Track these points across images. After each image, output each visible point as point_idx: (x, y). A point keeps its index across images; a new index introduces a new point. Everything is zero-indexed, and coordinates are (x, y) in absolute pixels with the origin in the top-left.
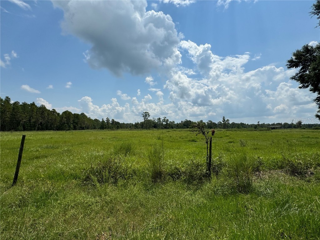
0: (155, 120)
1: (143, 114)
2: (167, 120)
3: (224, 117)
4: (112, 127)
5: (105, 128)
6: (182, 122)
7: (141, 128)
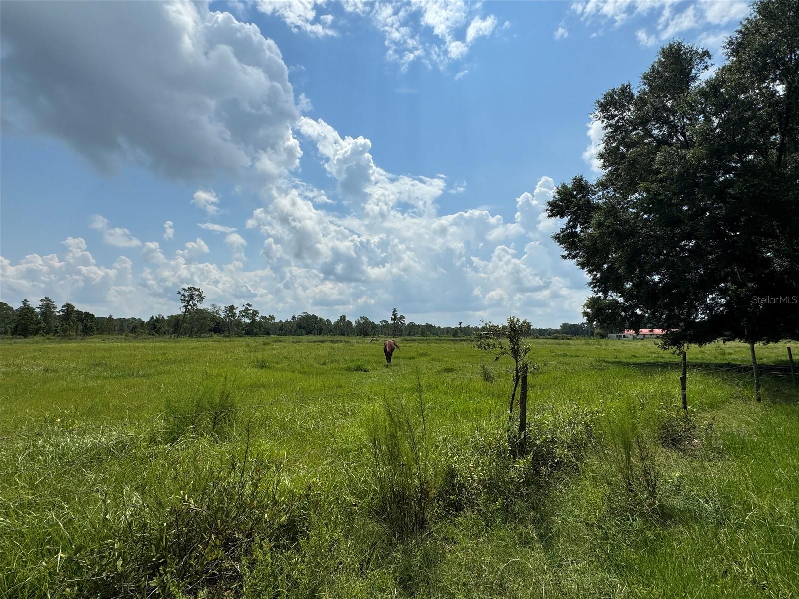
0: (217, 312)
1: (183, 292)
2: (254, 311)
3: (395, 311)
4: (65, 331)
5: (36, 333)
6: (294, 318)
7: (173, 333)
